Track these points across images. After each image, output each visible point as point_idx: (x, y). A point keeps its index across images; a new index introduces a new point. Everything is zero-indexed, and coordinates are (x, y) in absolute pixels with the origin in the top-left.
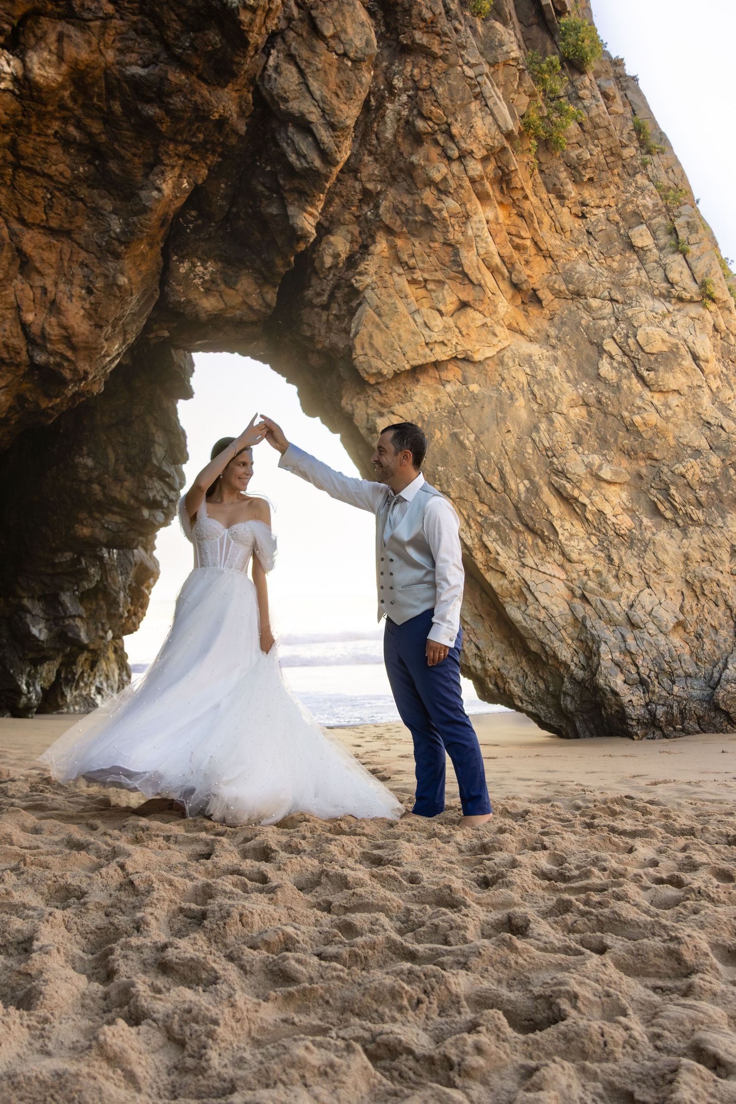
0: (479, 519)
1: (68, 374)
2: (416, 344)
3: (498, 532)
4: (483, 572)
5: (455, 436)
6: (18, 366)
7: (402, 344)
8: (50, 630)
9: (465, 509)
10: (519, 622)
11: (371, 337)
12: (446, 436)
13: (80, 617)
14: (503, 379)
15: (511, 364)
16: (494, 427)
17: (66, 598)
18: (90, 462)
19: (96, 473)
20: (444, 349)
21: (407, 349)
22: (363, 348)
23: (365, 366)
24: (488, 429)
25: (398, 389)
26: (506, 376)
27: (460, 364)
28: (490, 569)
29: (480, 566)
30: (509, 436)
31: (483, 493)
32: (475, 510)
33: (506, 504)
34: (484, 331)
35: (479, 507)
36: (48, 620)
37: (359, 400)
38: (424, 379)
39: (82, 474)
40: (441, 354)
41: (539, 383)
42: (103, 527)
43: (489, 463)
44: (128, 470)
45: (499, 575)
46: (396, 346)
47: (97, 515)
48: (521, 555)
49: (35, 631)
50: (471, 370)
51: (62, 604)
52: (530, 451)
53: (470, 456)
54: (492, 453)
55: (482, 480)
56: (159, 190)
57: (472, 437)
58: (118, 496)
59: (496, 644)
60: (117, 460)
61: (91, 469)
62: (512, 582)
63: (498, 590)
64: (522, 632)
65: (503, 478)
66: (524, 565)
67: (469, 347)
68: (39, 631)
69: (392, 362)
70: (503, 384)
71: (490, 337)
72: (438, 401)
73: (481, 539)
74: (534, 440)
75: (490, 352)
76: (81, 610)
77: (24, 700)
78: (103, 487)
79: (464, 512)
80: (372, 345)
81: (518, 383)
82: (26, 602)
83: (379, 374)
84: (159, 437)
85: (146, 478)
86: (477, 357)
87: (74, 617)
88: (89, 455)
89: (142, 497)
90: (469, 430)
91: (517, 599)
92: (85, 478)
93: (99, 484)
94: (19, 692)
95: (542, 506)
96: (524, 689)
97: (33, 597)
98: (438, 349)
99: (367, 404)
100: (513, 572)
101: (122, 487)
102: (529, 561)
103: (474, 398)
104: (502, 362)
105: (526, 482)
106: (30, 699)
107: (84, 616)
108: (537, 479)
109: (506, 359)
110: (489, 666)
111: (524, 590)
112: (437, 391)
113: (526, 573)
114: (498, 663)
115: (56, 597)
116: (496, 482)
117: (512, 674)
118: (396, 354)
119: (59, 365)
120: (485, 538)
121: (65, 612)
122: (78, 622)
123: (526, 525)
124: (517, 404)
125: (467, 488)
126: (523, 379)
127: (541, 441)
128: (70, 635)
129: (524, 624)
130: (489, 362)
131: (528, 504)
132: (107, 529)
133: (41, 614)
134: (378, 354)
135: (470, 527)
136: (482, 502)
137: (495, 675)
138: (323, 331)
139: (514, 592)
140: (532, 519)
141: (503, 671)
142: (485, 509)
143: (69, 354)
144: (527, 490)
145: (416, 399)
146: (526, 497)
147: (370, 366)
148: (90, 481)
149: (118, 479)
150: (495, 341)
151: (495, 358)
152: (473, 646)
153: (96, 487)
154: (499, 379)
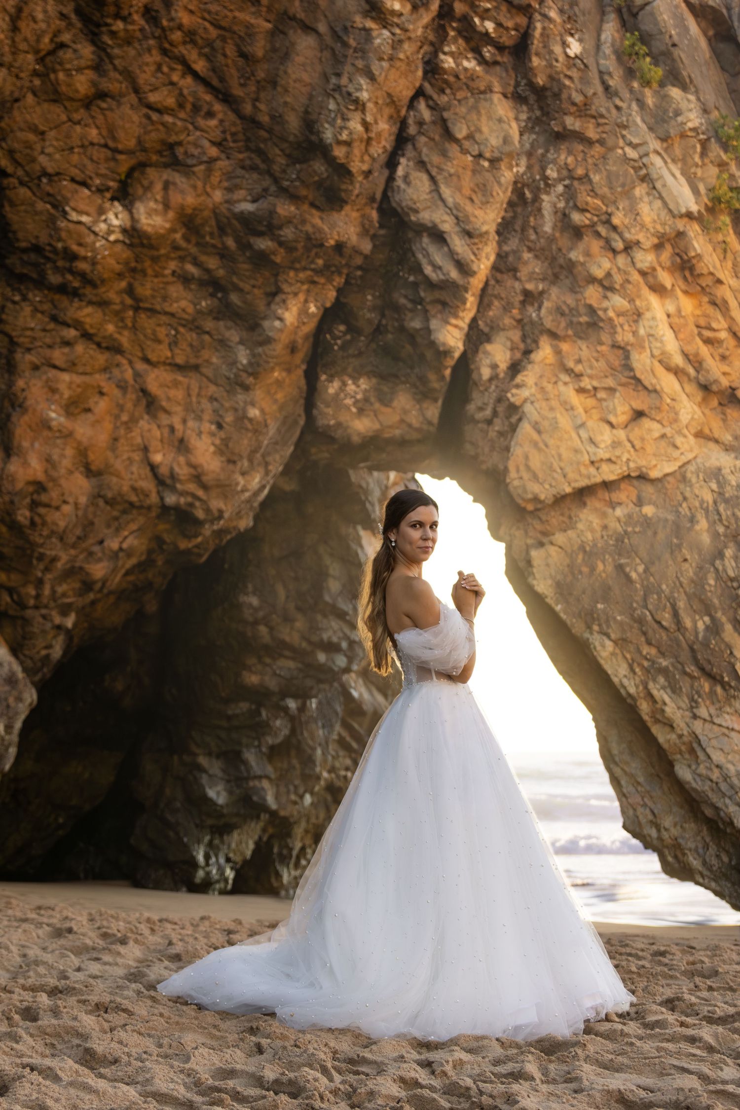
0: (646, 664)
1: (200, 514)
2: (578, 463)
3: (667, 678)
4: (649, 724)
5: (620, 568)
6: (149, 508)
7: (562, 465)
8: (230, 793)
9: (629, 652)
10: (689, 783)
11: (527, 458)
12: (610, 568)
13: (267, 777)
14: (685, 499)
15: (694, 480)
16: (667, 556)
17: (250, 756)
18: (255, 601)
19: (261, 614)
20: (613, 467)
21: (568, 470)
22: (518, 471)
23: (520, 491)
24: (659, 559)
25: (562, 515)
26: (688, 494)
27: (635, 482)
28: (657, 721)
29: (646, 718)
30: (686, 566)
31: (650, 632)
32: (640, 652)
33: (679, 645)
34: (663, 443)
35: (646, 650)
36: (228, 781)
37: (518, 528)
38: (593, 502)
39: (247, 614)
40: (609, 473)
41: (727, 501)
42: (275, 674)
43: (659, 598)
44: (299, 609)
45: (667, 729)
46: (555, 465)
47: (268, 660)
48: (694, 704)
49: (211, 793)
50: (649, 490)
51: (245, 763)
52: (712, 582)
53: (636, 590)
54: (664, 587)
55: (649, 618)
56: (281, 319)
57: (641, 569)
58: (287, 639)
59: (675, 809)
60: (287, 597)
61: (256, 610)
62: (680, 736)
63: (666, 746)
64: (694, 795)
65: (676, 614)
66: (695, 717)
67: (644, 463)
68: (218, 794)
69: (551, 486)
70: (684, 505)
71: (670, 450)
72: (605, 527)
73: (646, 687)
74: (717, 570)
75: (669, 468)
76: (269, 770)
77: (201, 874)
78: (271, 629)
79: (628, 656)
80: (528, 468)
81: (702, 502)
82: (203, 760)
83: (536, 499)
84: (335, 568)
85: (319, 617)
86: (654, 474)
87: (260, 778)
88: (254, 593)
89: (314, 638)
90: (638, 561)
91: (687, 756)
92: (251, 619)
93: (266, 625)
94: (195, 865)
95: (723, 647)
96: (704, 863)
97: (210, 754)
98: (605, 467)
99: (526, 532)
100: (683, 725)
101: (292, 628)
102: (703, 712)
103: (647, 522)
104: (684, 479)
105: (707, 619)
106: (208, 874)
107: (273, 776)
108: (719, 615)
109: (689, 475)
110: (665, 835)
111: (695, 745)
112: (604, 515)
113: (698, 726)
114: (675, 832)
115: (238, 754)
116: (666, 618)
117: (691, 845)
118: (555, 475)
119: (191, 505)
120: (651, 685)
121: (248, 771)
122: (265, 784)
123: (702, 669)
124: (697, 527)
125: (631, 627)
126: (709, 497)
127: (725, 570)
128: (255, 798)
129: (694, 785)
130: (670, 479)
131: (706, 644)
132: (279, 676)
133: (220, 774)
134: (535, 477)
135: (635, 673)
136: (649, 643)
137: (674, 846)
138: (487, 450)
139: (683, 748)
140: (709, 662)
141: (680, 841)
142: (653, 651)
143: (200, 493)
144: (707, 628)
145: (580, 526)
146: (705, 637)
147: (525, 491)
148: (256, 623)
149: (288, 619)
150: (676, 454)
151: (678, 474)
152: (648, 811)
153: (263, 629)
154: (680, 498)
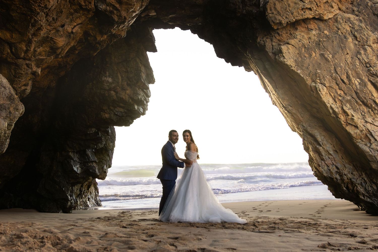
0: (340, 98)
1: (116, 18)
2: (298, 8)
3: (351, 105)
4: (344, 126)
5: (322, 55)
7: (290, 9)
8: (82, 168)
9: (333, 93)
10: (368, 152)
11: (275, 4)
12: (318, 55)
13: (95, 162)
14: (339, 29)
15: (342, 22)
16: (340, 51)
17: (89, 152)
18: (110, 80)
19: (113, 85)
20: (310, 12)
21: (294, 11)
22: (271, 10)
23: (273, 19)
24: (338, 52)
25: (287, 33)
26: (340, 27)
27: (316, 22)
28: (348, 124)
29: (343, 123)
30: (348, 56)
31: (340, 85)
32: (337, 93)
33: (351, 91)
34: (327, 6)
35: (339, 92)
36: (81, 163)
37: (267, 38)
38: (300, 28)
39: (106, 86)
40: (309, 15)
41: (357, 31)
42: (115, 114)
43: (341, 69)
44: (128, 85)
45: (353, 128)
46: (288, 10)
47: (112, 108)
48: (364, 117)
49: (75, 169)
50: (322, 25)
51: (87, 155)
52: (358, 64)
53: (331, 65)
54: (342, 64)
55: (339, 78)
57: (331, 56)
58: (124, 97)
60: (122, 80)
61: (111, 83)
62: (361, 131)
63: (355, 136)
64: (369, 158)
65: (348, 77)
66: (366, 122)
67: (322, 12)
68: (77, 169)
69: (286, 18)
70: (339, 31)
71: (330, 8)
72: (310, 38)
73: (342, 109)
74: (359, 59)
75: (331, 16)
76: (96, 159)
77: (69, 203)
78: (116, 93)
79: (332, 94)
80: (275, 9)
81: (346, 30)
82: (71, 154)
83: (280, 23)
84: (143, 69)
85: (137, 89)
86: (326, 18)
87: (92, 162)
88: (109, 76)
89: (135, 98)
90: (328, 53)
91: (364, 140)
92: (107, 88)
93: (115, 91)
94: (68, 200)
95: (368, 91)
96: (365, 189)
97: (74, 152)
98: (307, 12)
99: (272, 40)
100: (362, 126)
101: (125, 93)
102: (369, 120)
103: (327, 37)
104: (336, 21)
105: (358, 80)
106: (72, 203)
107: (97, 161)
108: (364, 78)
109: (339, 19)
110: (345, 178)
111: (368, 135)
112: (308, 34)
113: (369, 126)
114: (350, 176)
115: (85, 151)
116: (344, 78)
117: (359, 181)
118: (288, 13)
119: (111, 12)
120: (345, 108)
121: (89, 159)
122: (94, 165)
123: (363, 102)
124: (349, 40)
125: (333, 82)
126: (349, 29)
127: (363, 59)
128: (91, 171)
129: (371, 153)
130: (330, 21)
131: (362, 91)
132: (117, 115)
133: (78, 161)
134: (279, 13)
135: (336, 102)
136: (340, 89)
137: (348, 183)
138: (241, 7)
139: (363, 136)
140: (365, 99)
141: (353, 180)
142: (342, 93)
143: (117, 6)
144: (360, 84)
145: (298, 37)
146: (360, 88)
147: (276, 19)
148: (110, 90)
149: (124, 89)
150: (332, 10)
151: (333, 19)
152: (334, 167)
153: (112, 92)
154: (336, 29)
